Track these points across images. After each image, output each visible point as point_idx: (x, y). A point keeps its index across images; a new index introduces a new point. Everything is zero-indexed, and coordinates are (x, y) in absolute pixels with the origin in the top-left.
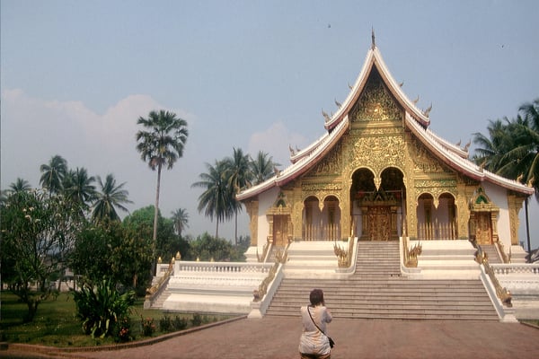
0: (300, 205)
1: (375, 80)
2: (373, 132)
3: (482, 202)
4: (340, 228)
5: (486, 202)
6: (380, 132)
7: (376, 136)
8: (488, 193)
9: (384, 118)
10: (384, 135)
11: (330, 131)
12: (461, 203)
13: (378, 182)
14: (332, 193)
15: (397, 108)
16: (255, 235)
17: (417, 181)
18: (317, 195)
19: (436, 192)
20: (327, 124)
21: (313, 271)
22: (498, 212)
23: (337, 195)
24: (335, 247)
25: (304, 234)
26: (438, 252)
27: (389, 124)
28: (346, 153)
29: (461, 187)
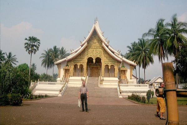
0: (73, 67)
1: (95, 33)
2: (94, 47)
3: (123, 67)
4: (83, 73)
5: (124, 67)
6: (96, 47)
7: (95, 48)
8: (125, 65)
9: (97, 43)
10: (97, 48)
11: (82, 47)
12: (116, 68)
13: (94, 61)
14: (82, 64)
15: (100, 41)
16: (60, 74)
17: (105, 61)
18: (78, 64)
19: (110, 65)
20: (81, 45)
21: (75, 85)
22: (127, 70)
23: (83, 64)
24: (81, 79)
25: (73, 75)
26: (109, 81)
27: (98, 45)
28: (86, 53)
29: (116, 64)
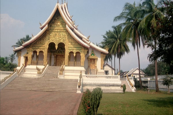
0: (32, 53)
1: (57, 14)
2: (56, 31)
3: (93, 56)
4: (43, 61)
6: (59, 31)
7: (57, 32)
8: (95, 53)
9: (61, 26)
10: (60, 32)
11: (42, 29)
12: (83, 55)
13: (57, 47)
14: (41, 50)
15: (64, 23)
17: (69, 47)
18: (37, 50)
19: (75, 51)
20: (41, 27)
21: (33, 75)
22: (97, 59)
23: (43, 50)
24: (37, 67)
25: (31, 63)
27: (62, 28)
28: (47, 37)
29: (83, 50)
